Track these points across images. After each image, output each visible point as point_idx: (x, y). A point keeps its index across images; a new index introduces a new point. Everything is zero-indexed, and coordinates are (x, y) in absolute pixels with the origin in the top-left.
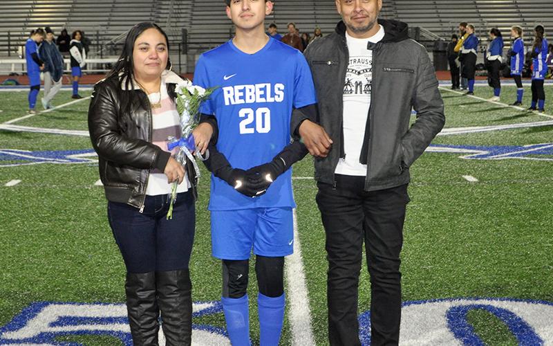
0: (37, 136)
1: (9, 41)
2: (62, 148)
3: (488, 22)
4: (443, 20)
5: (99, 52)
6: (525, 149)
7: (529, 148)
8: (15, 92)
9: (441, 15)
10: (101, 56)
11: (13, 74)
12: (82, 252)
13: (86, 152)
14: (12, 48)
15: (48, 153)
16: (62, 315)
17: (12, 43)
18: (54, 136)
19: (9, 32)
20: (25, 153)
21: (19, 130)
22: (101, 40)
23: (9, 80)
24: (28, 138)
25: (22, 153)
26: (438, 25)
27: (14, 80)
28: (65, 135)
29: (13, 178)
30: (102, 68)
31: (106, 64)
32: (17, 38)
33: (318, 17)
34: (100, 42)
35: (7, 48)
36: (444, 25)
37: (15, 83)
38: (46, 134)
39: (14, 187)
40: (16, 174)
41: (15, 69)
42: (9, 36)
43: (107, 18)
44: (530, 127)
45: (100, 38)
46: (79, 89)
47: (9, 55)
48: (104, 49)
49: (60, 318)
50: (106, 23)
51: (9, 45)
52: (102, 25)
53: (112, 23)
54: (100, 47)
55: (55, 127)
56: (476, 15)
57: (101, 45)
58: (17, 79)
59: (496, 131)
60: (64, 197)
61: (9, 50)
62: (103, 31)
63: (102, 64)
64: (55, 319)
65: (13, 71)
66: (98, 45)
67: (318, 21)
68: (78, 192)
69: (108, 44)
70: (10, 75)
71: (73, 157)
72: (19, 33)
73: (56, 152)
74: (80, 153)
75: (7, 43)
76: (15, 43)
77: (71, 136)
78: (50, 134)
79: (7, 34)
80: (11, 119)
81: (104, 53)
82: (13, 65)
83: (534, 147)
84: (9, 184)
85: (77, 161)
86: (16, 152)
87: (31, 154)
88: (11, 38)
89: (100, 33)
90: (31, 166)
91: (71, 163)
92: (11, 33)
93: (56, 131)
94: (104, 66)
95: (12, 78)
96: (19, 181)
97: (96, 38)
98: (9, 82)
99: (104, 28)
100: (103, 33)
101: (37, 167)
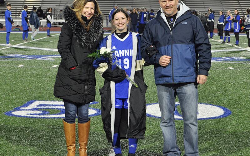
0: (29, 50)
1: (16, 11)
2: (40, 54)
3: (225, 8)
4: (206, 7)
5: (55, 17)
6: (223, 59)
7: (224, 58)
8: (19, 33)
9: (205, 5)
10: (56, 19)
11: (18, 26)
12: (48, 87)
13: (49, 56)
14: (17, 14)
15: (34, 56)
16: (41, 104)
17: (17, 12)
18: (36, 50)
19: (16, 8)
20: (25, 56)
21: (22, 48)
22: (56, 12)
23: (16, 28)
24: (26, 50)
25: (23, 56)
26: (204, 9)
27: (18, 29)
28: (41, 50)
29: (21, 64)
30: (56, 24)
31: (58, 22)
32: (20, 10)
33: (151, 4)
34: (56, 13)
35: (15, 14)
36: (206, 9)
37: (18, 30)
38: (33, 49)
39: (22, 67)
40: (22, 63)
41: (19, 24)
42: (16, 9)
43: (59, 3)
44: (229, 51)
45: (56, 11)
46: (50, 33)
47: (16, 18)
48: (58, 16)
49: (40, 104)
50: (58, 5)
51: (16, 13)
52: (57, 6)
53: (61, 5)
54: (56, 15)
55: (37, 47)
56: (221, 5)
57: (56, 14)
58: (20, 28)
59: (214, 52)
60: (41, 71)
61: (16, 16)
62: (57, 8)
63: (56, 22)
64: (38, 105)
65: (18, 24)
66: (55, 14)
67: (151, 6)
68: (46, 69)
69: (59, 14)
70: (16, 26)
71: (44, 57)
72: (20, 8)
73: (37, 56)
74: (47, 56)
75: (15, 12)
76: (19, 12)
77: (43, 50)
78: (34, 49)
79: (15, 8)
80: (19, 43)
81: (57, 18)
82: (18, 22)
83: (226, 58)
84: (19, 66)
85: (46, 59)
86: (22, 55)
87: (27, 56)
88: (17, 10)
89: (56, 9)
90: (28, 60)
91: (43, 59)
92: (17, 8)
93: (37, 48)
94: (57, 23)
95: (17, 27)
96: (23, 65)
97: (54, 11)
98: (16, 29)
99: (58, 7)
100: (57, 9)
101: (30, 61)
